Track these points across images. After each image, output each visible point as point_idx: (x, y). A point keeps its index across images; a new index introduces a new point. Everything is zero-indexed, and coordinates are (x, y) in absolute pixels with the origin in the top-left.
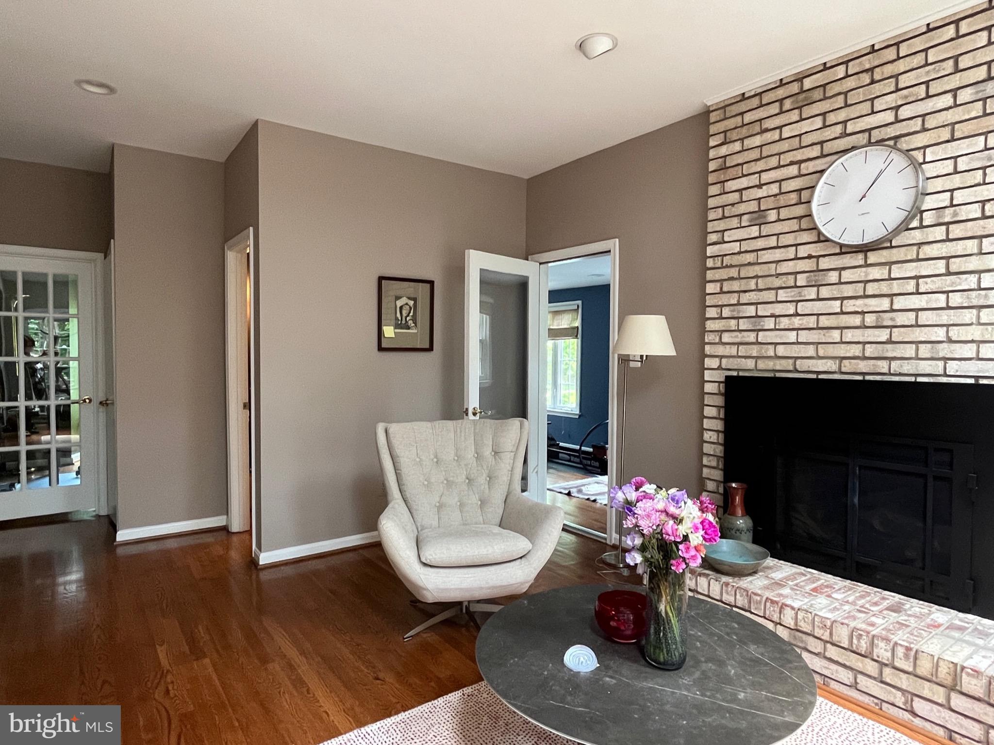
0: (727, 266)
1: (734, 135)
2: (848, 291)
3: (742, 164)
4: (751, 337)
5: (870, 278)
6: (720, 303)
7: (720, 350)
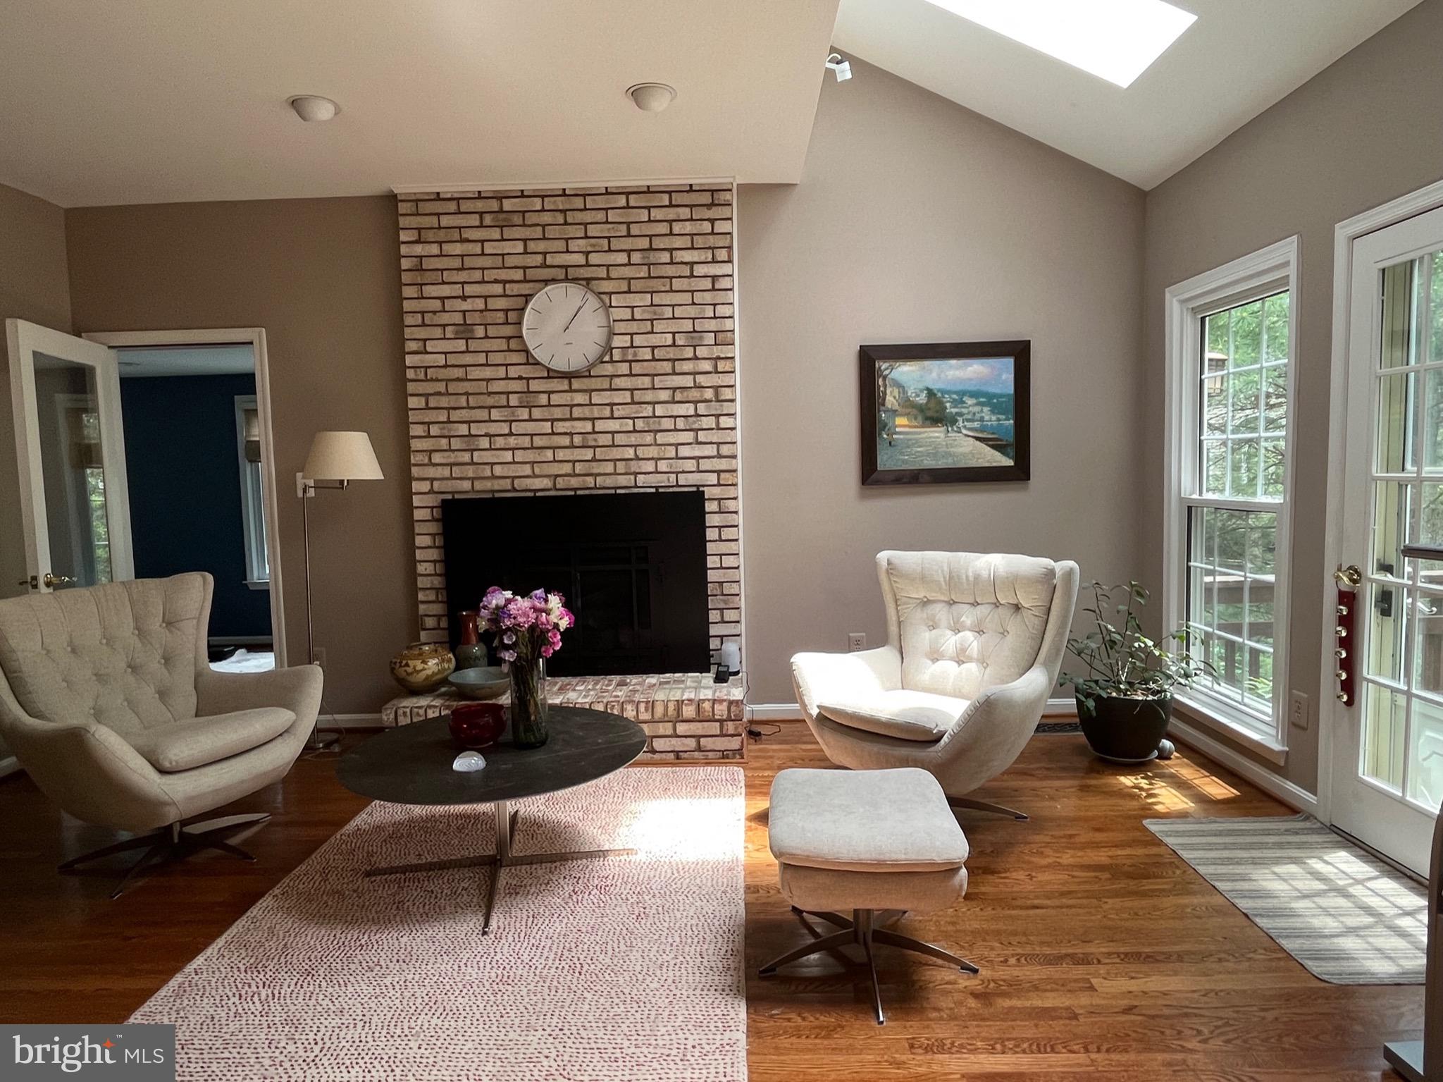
0: (432, 380)
1: (430, 235)
2: (557, 413)
3: (442, 270)
4: (466, 457)
5: (576, 402)
6: (427, 420)
7: (431, 472)
